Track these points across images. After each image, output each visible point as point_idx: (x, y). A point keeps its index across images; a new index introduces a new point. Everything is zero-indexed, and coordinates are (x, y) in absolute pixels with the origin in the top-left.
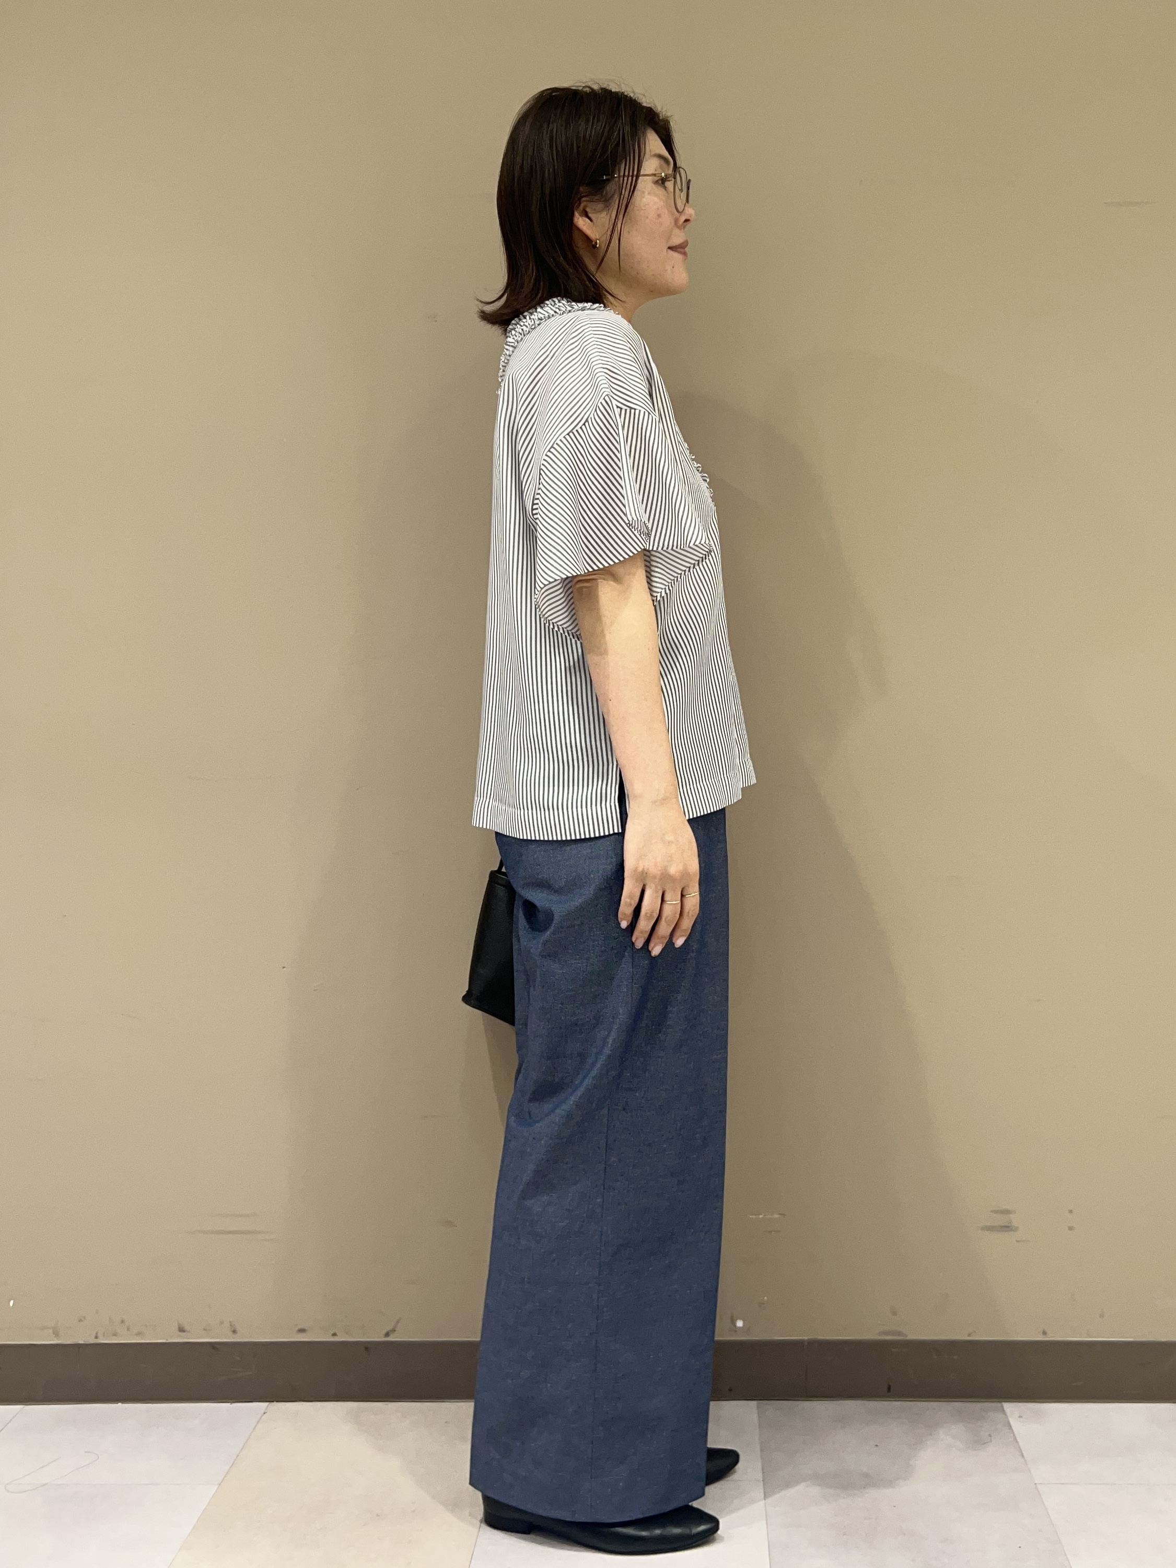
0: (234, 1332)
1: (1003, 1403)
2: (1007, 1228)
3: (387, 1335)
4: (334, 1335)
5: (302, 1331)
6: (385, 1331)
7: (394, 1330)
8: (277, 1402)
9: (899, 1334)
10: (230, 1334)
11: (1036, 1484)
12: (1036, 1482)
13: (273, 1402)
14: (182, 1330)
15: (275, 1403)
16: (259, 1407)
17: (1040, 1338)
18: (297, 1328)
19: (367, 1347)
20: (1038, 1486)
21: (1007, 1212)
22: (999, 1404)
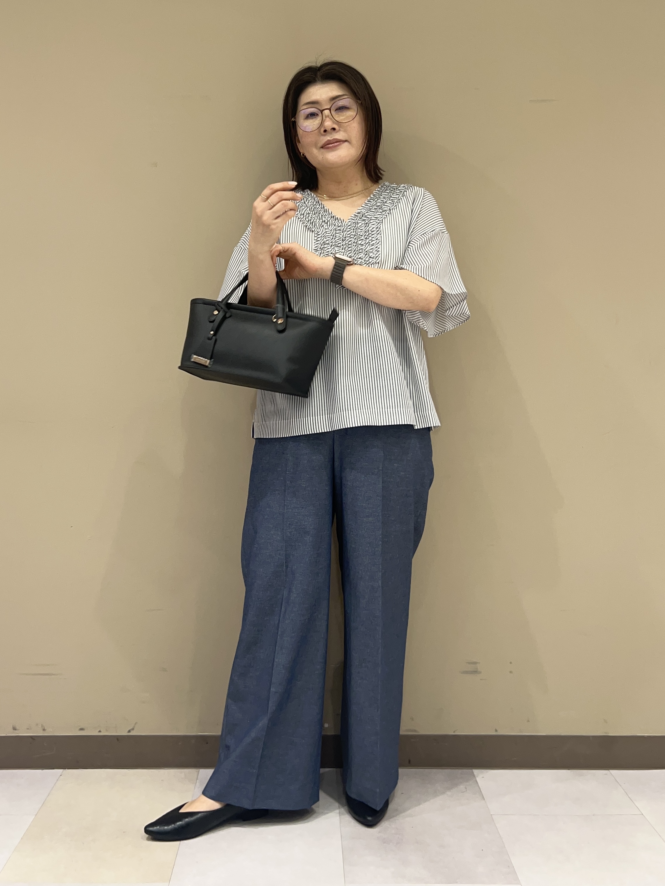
0: (44, 730)
1: (473, 770)
2: (475, 672)
3: (129, 731)
4: (100, 731)
5: (82, 729)
6: (128, 730)
7: (133, 729)
8: (68, 769)
9: (415, 731)
10: (42, 731)
11: (491, 815)
12: (491, 814)
13: (66, 769)
14: (14, 729)
15: (67, 769)
16: (58, 772)
17: (494, 733)
18: (80, 728)
19: (118, 738)
20: (493, 816)
21: (475, 663)
22: (470, 770)
